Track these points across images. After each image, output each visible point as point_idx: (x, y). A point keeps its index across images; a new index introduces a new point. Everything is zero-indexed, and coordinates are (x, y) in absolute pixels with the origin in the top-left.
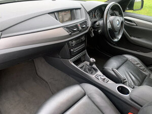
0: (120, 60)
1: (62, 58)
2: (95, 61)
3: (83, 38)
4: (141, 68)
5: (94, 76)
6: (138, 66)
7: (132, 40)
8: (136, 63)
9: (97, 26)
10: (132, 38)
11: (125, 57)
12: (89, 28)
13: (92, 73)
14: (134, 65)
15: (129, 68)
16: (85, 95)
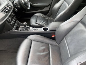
0: (35, 18)
1: (7, 31)
2: (26, 23)
3: (13, 14)
4: (44, 17)
5: (30, 31)
6: (43, 17)
7: (35, 6)
8: (41, 16)
9: (15, 5)
10: (34, 4)
11: (35, 15)
12: (12, 7)
13: (28, 30)
14: (41, 17)
15: (40, 20)
16: (32, 41)
